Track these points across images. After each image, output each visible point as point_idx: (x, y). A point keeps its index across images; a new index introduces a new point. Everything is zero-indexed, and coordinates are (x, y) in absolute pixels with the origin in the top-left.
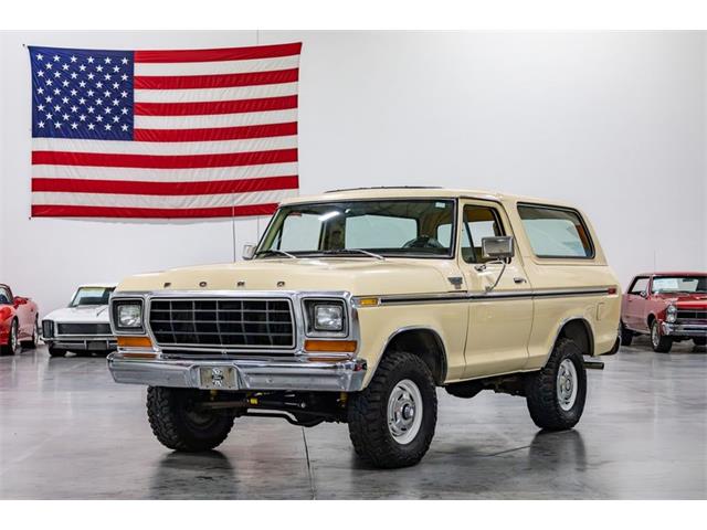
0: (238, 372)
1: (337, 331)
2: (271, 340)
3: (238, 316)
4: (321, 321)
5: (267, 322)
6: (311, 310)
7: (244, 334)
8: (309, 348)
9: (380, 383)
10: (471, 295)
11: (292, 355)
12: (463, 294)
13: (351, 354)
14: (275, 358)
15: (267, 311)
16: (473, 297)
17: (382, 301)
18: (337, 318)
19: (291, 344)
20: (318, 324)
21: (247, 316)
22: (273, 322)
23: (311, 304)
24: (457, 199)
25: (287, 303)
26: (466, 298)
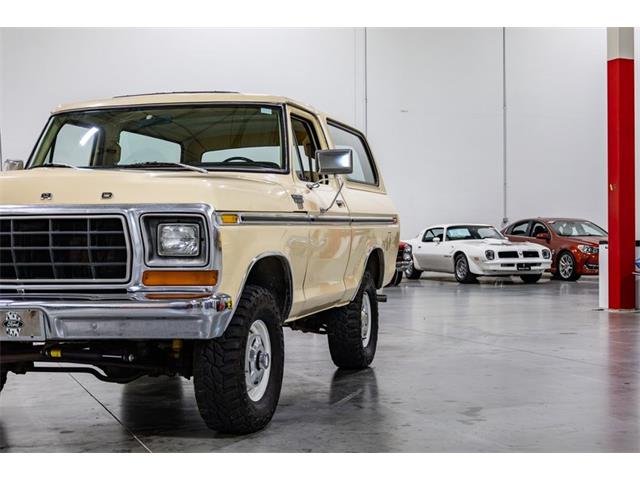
0: (46, 316)
1: (192, 258)
2: (93, 272)
3: (44, 240)
4: (169, 244)
5: (89, 247)
6: (152, 230)
7: (53, 264)
8: (148, 281)
9: (238, 325)
10: (311, 216)
11: (124, 291)
12: (304, 215)
13: (210, 288)
14: (101, 296)
15: (89, 232)
16: (313, 220)
17: (243, 219)
18: (190, 239)
19: (124, 277)
20: (162, 250)
21: (58, 240)
22: (96, 247)
23: (154, 221)
24: (284, 105)
25: (119, 220)
26: (307, 220)
